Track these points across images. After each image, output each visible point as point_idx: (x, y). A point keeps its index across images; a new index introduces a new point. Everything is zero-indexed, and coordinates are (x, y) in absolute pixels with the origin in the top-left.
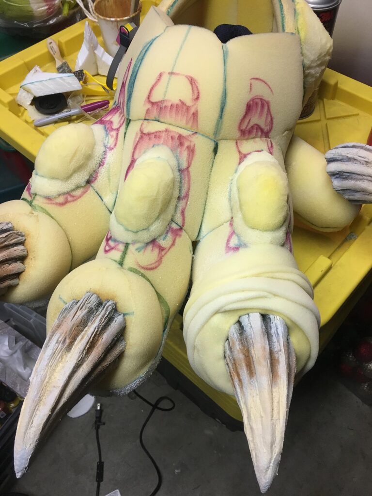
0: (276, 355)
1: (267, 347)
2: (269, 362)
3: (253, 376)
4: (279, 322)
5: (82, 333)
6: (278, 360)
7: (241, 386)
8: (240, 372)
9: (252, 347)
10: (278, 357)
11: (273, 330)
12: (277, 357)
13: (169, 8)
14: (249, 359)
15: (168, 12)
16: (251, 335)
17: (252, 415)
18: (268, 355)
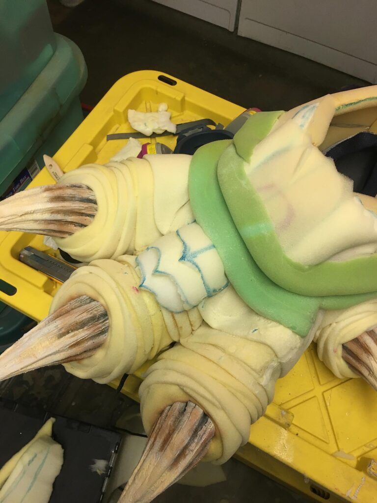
0: (187, 452)
1: (186, 442)
2: (178, 452)
3: (162, 451)
4: (210, 430)
5: (76, 332)
6: (185, 457)
7: (151, 448)
8: (158, 439)
9: (177, 432)
10: (187, 455)
11: (200, 433)
12: (187, 453)
13: (342, 105)
14: (169, 437)
15: (339, 108)
16: (184, 423)
17: (141, 473)
18: (181, 447)
